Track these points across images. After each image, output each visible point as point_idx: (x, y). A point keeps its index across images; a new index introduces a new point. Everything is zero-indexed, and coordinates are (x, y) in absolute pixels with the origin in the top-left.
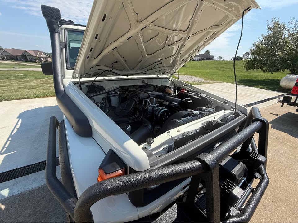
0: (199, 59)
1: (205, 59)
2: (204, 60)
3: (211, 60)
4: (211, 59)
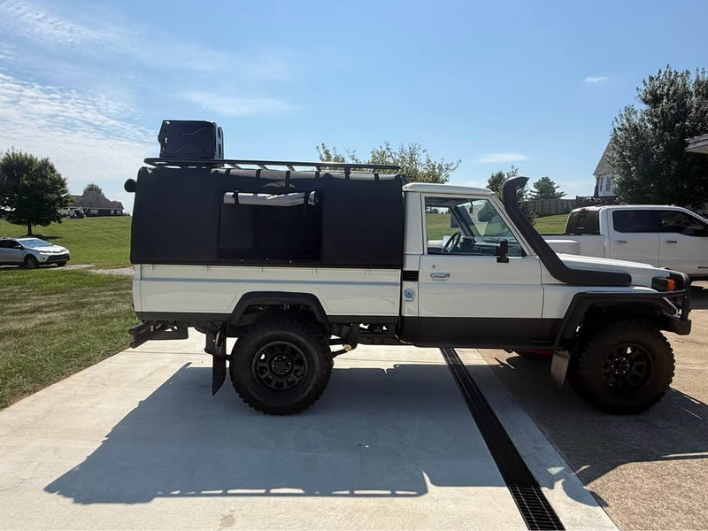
0: (77, 212)
1: (95, 211)
2: (89, 214)
3: (115, 214)
4: (115, 211)
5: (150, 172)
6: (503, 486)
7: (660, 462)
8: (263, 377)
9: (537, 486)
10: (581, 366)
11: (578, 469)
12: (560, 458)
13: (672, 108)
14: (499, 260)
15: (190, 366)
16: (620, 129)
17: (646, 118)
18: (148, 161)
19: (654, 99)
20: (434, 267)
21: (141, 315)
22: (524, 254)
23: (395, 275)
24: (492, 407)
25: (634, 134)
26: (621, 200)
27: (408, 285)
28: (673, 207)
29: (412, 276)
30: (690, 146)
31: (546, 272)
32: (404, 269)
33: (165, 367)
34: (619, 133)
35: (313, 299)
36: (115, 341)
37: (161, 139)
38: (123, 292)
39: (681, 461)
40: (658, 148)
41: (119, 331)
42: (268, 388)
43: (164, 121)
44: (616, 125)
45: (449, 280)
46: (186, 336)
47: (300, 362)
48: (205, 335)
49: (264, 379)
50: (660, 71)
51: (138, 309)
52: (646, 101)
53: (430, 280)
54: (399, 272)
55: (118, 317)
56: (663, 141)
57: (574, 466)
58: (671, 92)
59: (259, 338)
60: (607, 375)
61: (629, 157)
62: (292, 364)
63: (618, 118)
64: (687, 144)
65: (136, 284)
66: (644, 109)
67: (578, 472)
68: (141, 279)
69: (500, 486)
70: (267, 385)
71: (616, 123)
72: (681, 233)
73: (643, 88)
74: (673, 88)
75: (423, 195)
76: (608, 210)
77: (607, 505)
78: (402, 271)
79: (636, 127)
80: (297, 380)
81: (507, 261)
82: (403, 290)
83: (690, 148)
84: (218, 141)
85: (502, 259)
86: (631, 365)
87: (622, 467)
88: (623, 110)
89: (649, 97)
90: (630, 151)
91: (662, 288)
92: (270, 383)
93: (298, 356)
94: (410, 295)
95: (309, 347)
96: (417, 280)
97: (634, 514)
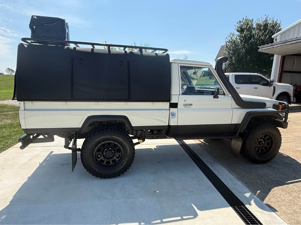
5: (26, 46)
6: (229, 207)
7: (286, 186)
8: (99, 160)
9: (244, 205)
10: (247, 144)
11: (256, 193)
12: (246, 188)
13: (248, 34)
14: (214, 97)
15: (53, 153)
16: (228, 42)
17: (238, 38)
18: (24, 40)
19: (241, 30)
20: (185, 101)
21: (26, 130)
22: (224, 94)
23: (166, 105)
24: (207, 165)
25: (234, 44)
26: (228, 71)
27: (173, 110)
28: (256, 74)
29: (174, 105)
30: (260, 49)
31: (234, 102)
32: (171, 102)
33: (38, 155)
34: (228, 43)
35: (125, 118)
36: (6, 141)
37: (31, 27)
38: (6, 113)
39: (293, 184)
40: (243, 50)
41: (8, 136)
42: (102, 165)
43: (32, 16)
44: (227, 40)
45: (192, 107)
46: (53, 140)
47: (119, 151)
48: (64, 139)
49: (100, 161)
50: (243, 19)
51: (23, 127)
52: (238, 31)
53: (183, 107)
54: (168, 103)
55: (5, 128)
56: (244, 47)
57: (254, 192)
58: (248, 28)
59: (97, 140)
60: (256, 147)
61: (232, 54)
62: (114, 152)
63: (228, 37)
64: (259, 48)
65: (21, 113)
66: (238, 34)
67: (257, 195)
68: (25, 110)
69: (228, 207)
70: (102, 163)
71: (226, 39)
72: (258, 84)
73: (237, 25)
74: (248, 26)
75: (180, 65)
76: (233, 74)
77: (276, 211)
78: (170, 103)
79: (235, 41)
80: (117, 160)
81: (218, 97)
82: (170, 112)
83: (260, 50)
84: (67, 31)
85: (216, 97)
86: (265, 142)
87: (272, 190)
88: (229, 34)
89: (239, 29)
90: (232, 51)
91: (277, 109)
92: (103, 163)
93: (118, 148)
94: (173, 115)
95: (124, 143)
96: (177, 108)
97: (289, 214)
